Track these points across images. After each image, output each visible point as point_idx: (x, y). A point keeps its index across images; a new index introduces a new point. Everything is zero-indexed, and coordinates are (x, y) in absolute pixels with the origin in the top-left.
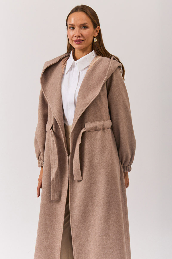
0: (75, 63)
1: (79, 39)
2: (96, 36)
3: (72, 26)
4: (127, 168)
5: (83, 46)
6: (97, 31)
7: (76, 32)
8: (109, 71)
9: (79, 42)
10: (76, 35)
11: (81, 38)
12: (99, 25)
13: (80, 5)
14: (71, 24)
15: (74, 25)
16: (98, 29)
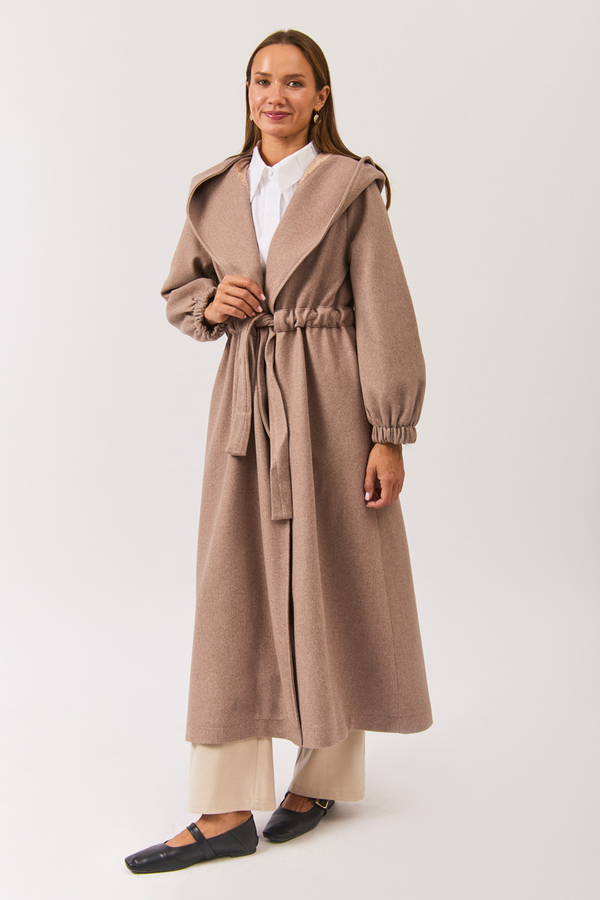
0: (270, 173)
1: (278, 109)
2: (318, 108)
3: (262, 78)
4: (405, 431)
5: (286, 127)
6: (321, 97)
7: (273, 92)
8: (351, 187)
9: (278, 117)
10: (272, 100)
11: (284, 110)
12: (329, 84)
13: (286, 29)
14: (263, 71)
15: (270, 75)
16: (324, 94)
